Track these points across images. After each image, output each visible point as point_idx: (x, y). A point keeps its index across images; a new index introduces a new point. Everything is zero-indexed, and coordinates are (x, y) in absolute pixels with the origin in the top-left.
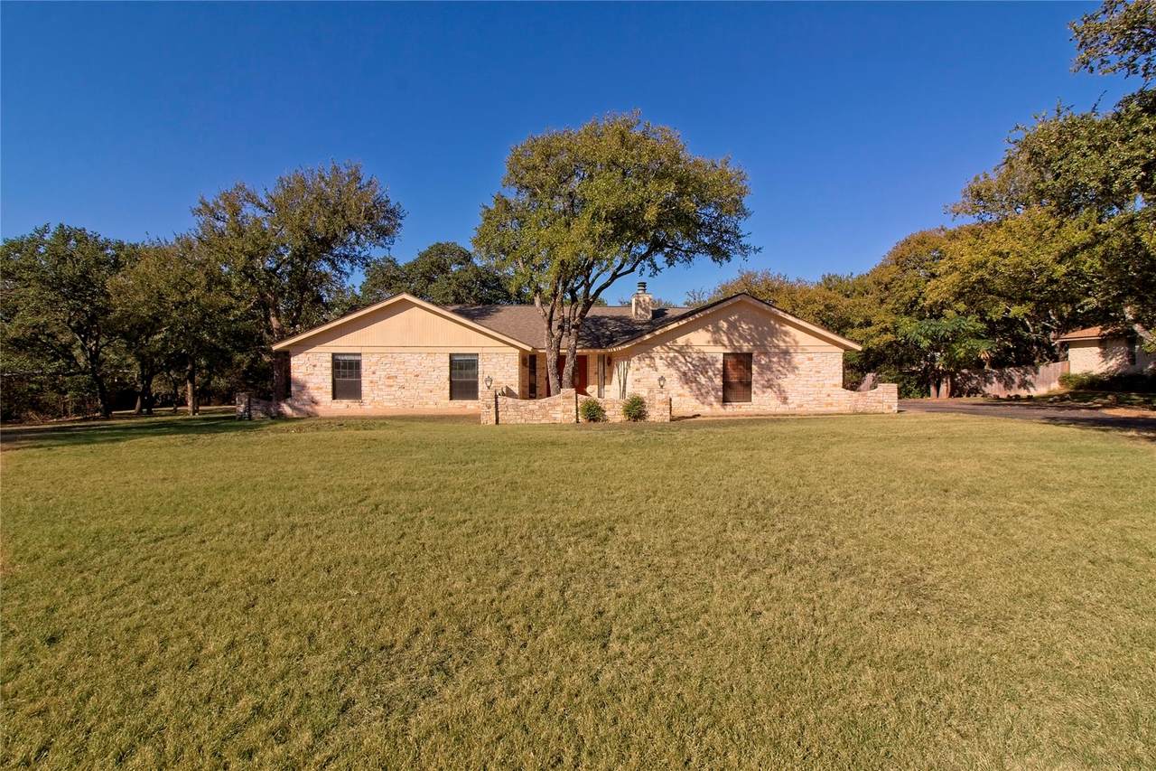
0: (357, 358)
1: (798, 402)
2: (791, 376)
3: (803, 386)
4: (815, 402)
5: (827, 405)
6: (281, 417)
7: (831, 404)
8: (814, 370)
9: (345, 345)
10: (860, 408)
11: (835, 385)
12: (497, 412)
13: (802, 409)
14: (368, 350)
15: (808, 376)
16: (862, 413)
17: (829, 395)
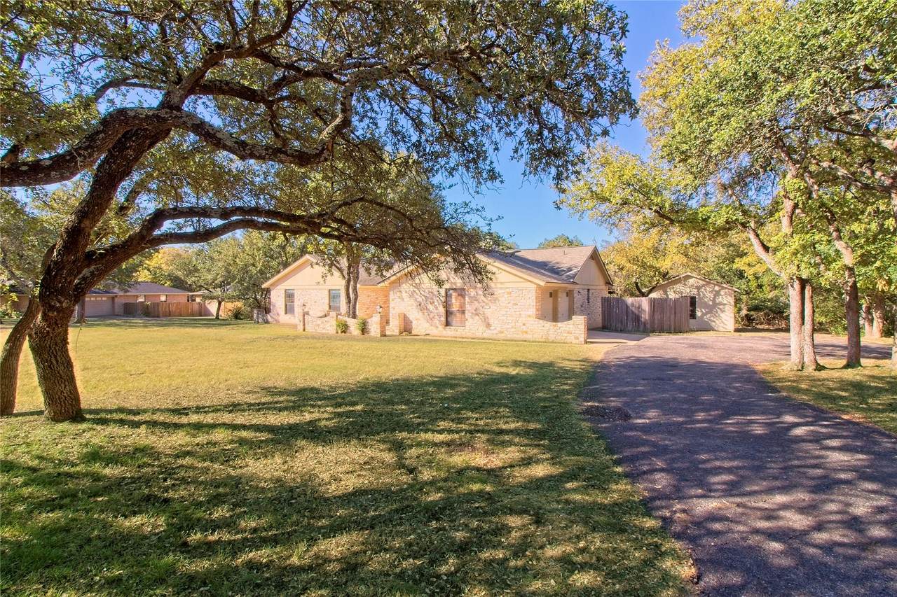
0: (291, 292)
1: (498, 329)
2: (493, 307)
3: (503, 315)
4: (513, 330)
5: (523, 332)
6: (267, 322)
7: (526, 332)
8: (512, 302)
9: (288, 284)
10: (552, 337)
11: (529, 316)
12: (304, 325)
13: (503, 335)
14: (298, 287)
15: (506, 307)
16: (553, 342)
17: (524, 325)
